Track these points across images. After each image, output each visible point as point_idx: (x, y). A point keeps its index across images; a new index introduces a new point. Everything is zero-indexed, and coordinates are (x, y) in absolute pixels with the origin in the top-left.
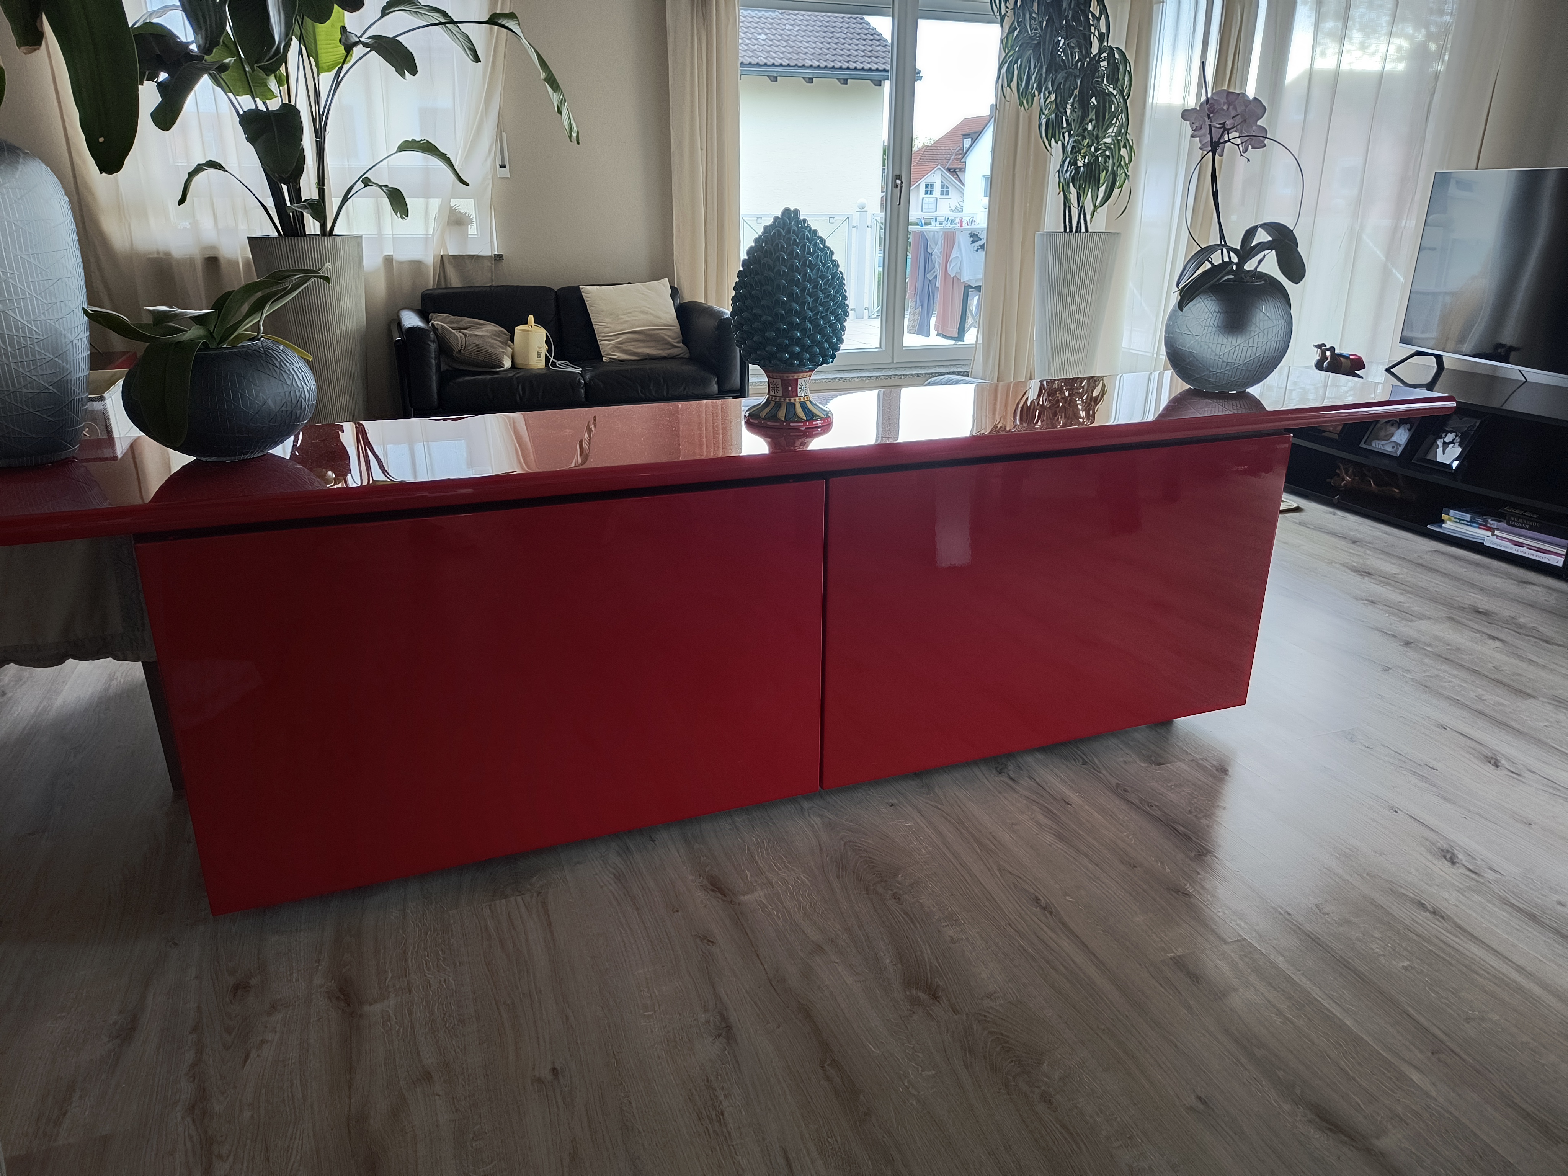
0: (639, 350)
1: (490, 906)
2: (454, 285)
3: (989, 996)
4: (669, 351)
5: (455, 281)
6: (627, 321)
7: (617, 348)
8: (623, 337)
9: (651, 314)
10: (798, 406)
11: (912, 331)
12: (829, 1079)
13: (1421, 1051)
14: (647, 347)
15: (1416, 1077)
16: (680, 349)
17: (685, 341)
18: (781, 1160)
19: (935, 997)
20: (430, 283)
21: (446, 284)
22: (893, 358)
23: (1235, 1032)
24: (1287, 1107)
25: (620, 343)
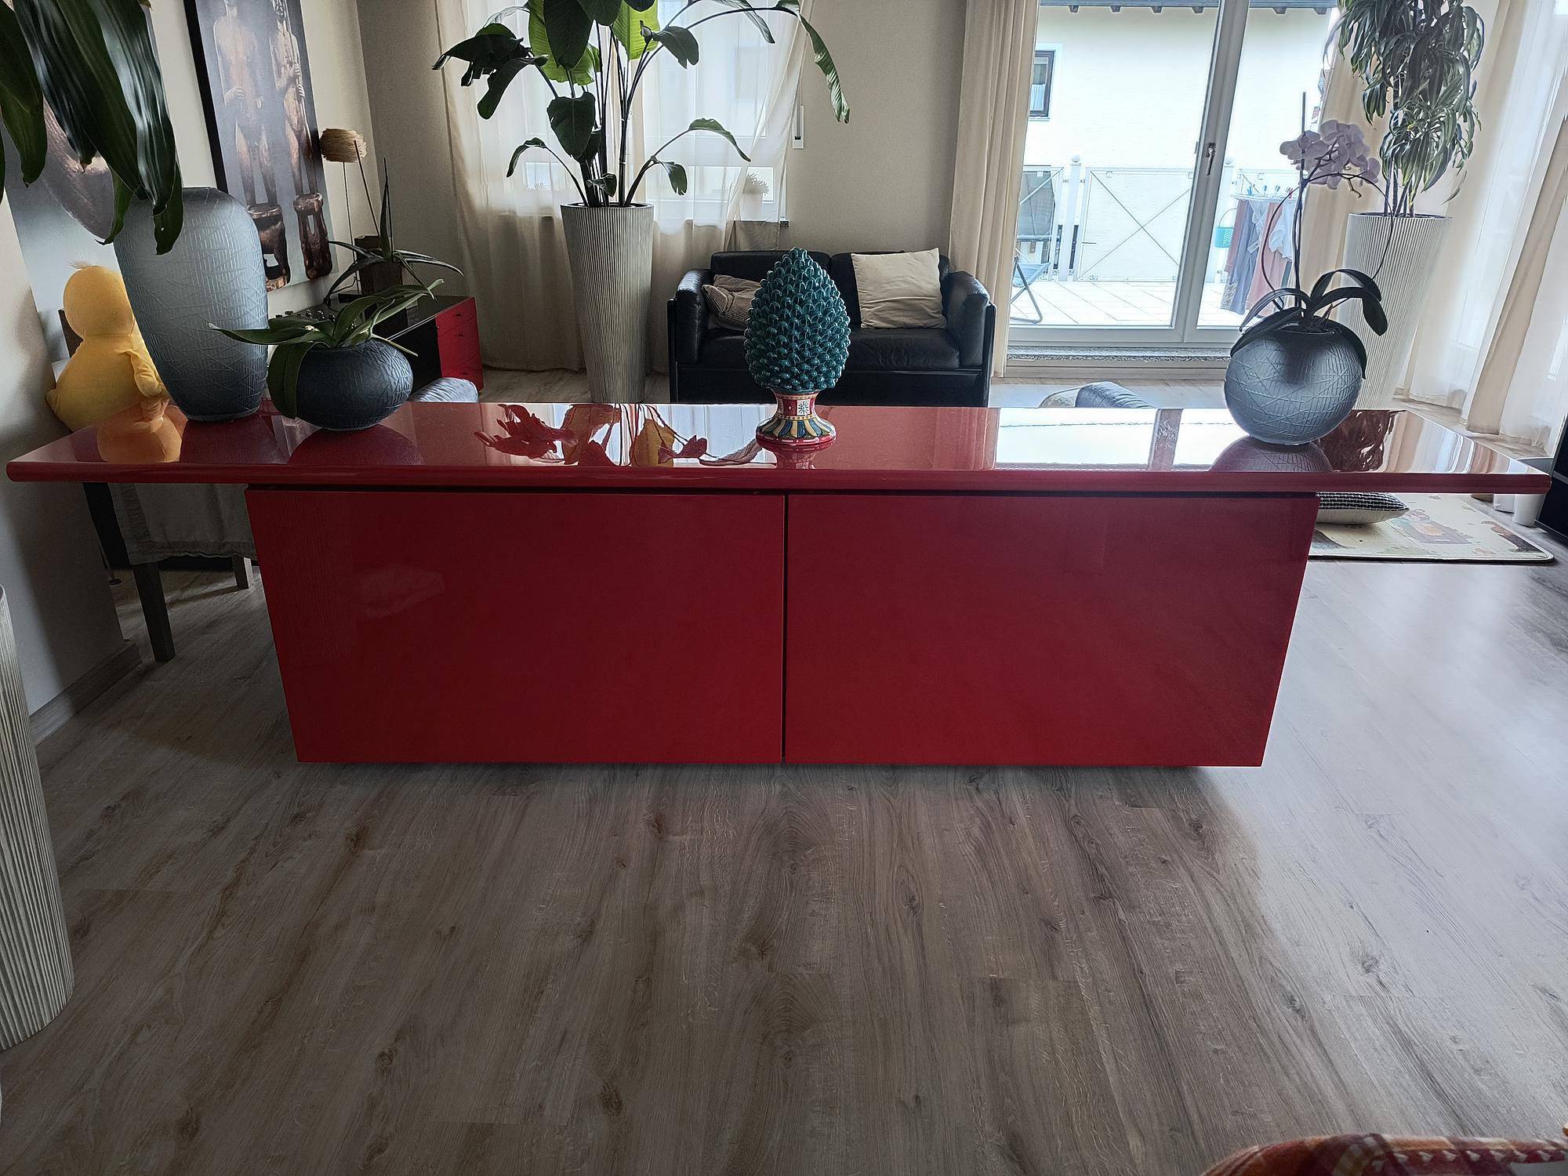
0: (896, 319)
1: (489, 799)
2: (743, 249)
3: (807, 966)
4: (925, 322)
5: (744, 245)
6: (890, 290)
7: (876, 316)
8: (883, 305)
9: (914, 284)
10: (795, 424)
11: (1226, 307)
12: (635, 991)
13: (1161, 1124)
14: (904, 316)
15: (1134, 1142)
16: (939, 320)
17: (944, 313)
18: (558, 1037)
19: (762, 954)
20: (721, 246)
21: (736, 249)
22: (1183, 340)
23: (996, 1056)
24: (988, 1128)
25: (878, 311)
